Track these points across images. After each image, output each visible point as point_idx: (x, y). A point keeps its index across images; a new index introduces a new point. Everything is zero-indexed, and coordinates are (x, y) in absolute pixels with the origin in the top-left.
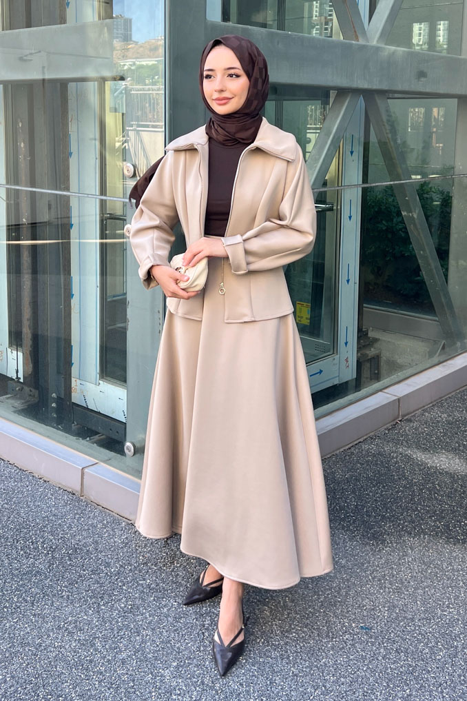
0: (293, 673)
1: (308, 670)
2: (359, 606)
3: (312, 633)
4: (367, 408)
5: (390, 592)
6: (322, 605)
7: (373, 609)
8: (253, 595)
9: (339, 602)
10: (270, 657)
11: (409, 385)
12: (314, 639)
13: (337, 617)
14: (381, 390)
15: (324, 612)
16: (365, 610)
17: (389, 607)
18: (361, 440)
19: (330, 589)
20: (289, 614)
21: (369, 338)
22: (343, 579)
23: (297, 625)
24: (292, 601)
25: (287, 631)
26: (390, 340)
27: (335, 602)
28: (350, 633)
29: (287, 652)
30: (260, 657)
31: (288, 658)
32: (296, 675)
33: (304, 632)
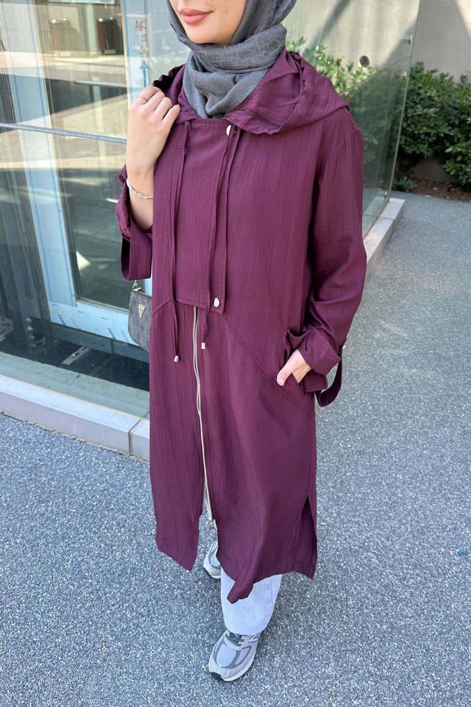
0: (437, 630)
1: (447, 622)
2: (443, 529)
3: (425, 573)
6: (414, 536)
7: (455, 528)
9: (424, 527)
10: (408, 616)
12: (431, 582)
13: (432, 547)
15: (420, 544)
16: (449, 531)
17: (465, 521)
19: (409, 514)
20: (393, 557)
22: (412, 498)
23: (408, 568)
24: (388, 539)
25: (403, 579)
27: (422, 529)
28: (455, 564)
29: (417, 605)
30: (401, 620)
32: (441, 633)
33: (418, 575)
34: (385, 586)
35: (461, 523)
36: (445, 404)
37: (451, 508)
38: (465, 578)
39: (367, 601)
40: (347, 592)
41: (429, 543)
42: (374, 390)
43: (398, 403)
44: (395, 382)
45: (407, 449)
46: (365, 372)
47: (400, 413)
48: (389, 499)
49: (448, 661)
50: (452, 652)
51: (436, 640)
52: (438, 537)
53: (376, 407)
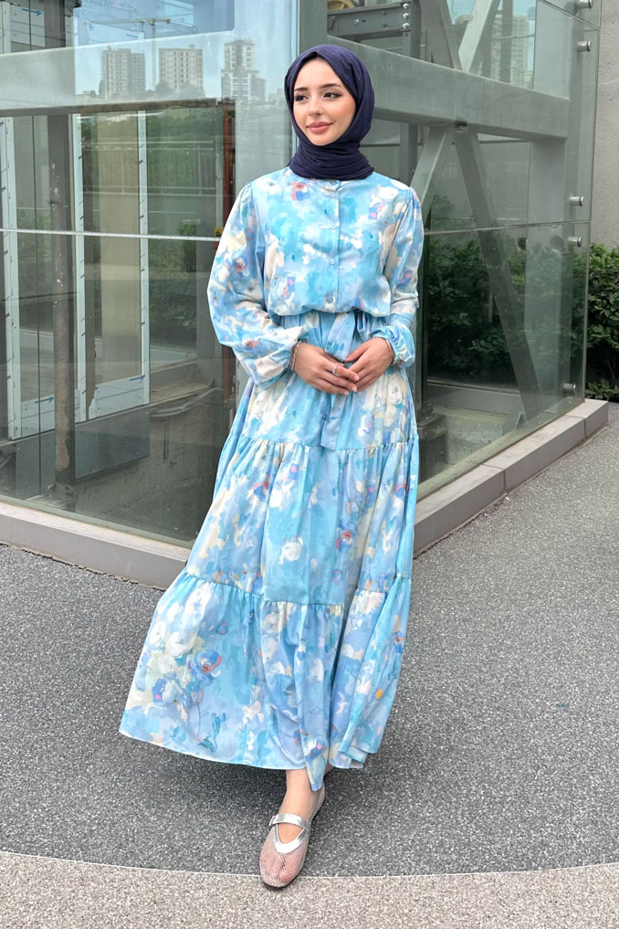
0: (505, 756)
1: (520, 752)
2: (545, 685)
3: (508, 715)
4: (476, 481)
5: (571, 669)
6: (506, 687)
7: (561, 686)
8: (426, 683)
9: (522, 682)
10: (473, 743)
11: (508, 457)
12: (512, 721)
13: (527, 697)
14: (482, 463)
15: (511, 694)
16: (554, 687)
18: (473, 517)
19: (507, 671)
20: (473, 699)
21: (434, 414)
22: (516, 659)
23: (488, 710)
24: (472, 686)
25: (479, 717)
26: (455, 415)
27: (518, 683)
28: (549, 712)
29: (488, 737)
30: (464, 745)
31: (493, 743)
32: (508, 758)
33: (498, 715)
34: (455, 720)
35: (572, 683)
36: (595, 591)
37: (563, 671)
38: (557, 723)
39: (428, 727)
40: (407, 719)
41: (523, 694)
42: (503, 573)
43: (531, 586)
44: (534, 568)
45: (527, 622)
46: (497, 557)
47: (530, 594)
48: (487, 658)
49: (508, 778)
50: (516, 773)
51: (500, 762)
52: (536, 691)
53: (501, 587)
